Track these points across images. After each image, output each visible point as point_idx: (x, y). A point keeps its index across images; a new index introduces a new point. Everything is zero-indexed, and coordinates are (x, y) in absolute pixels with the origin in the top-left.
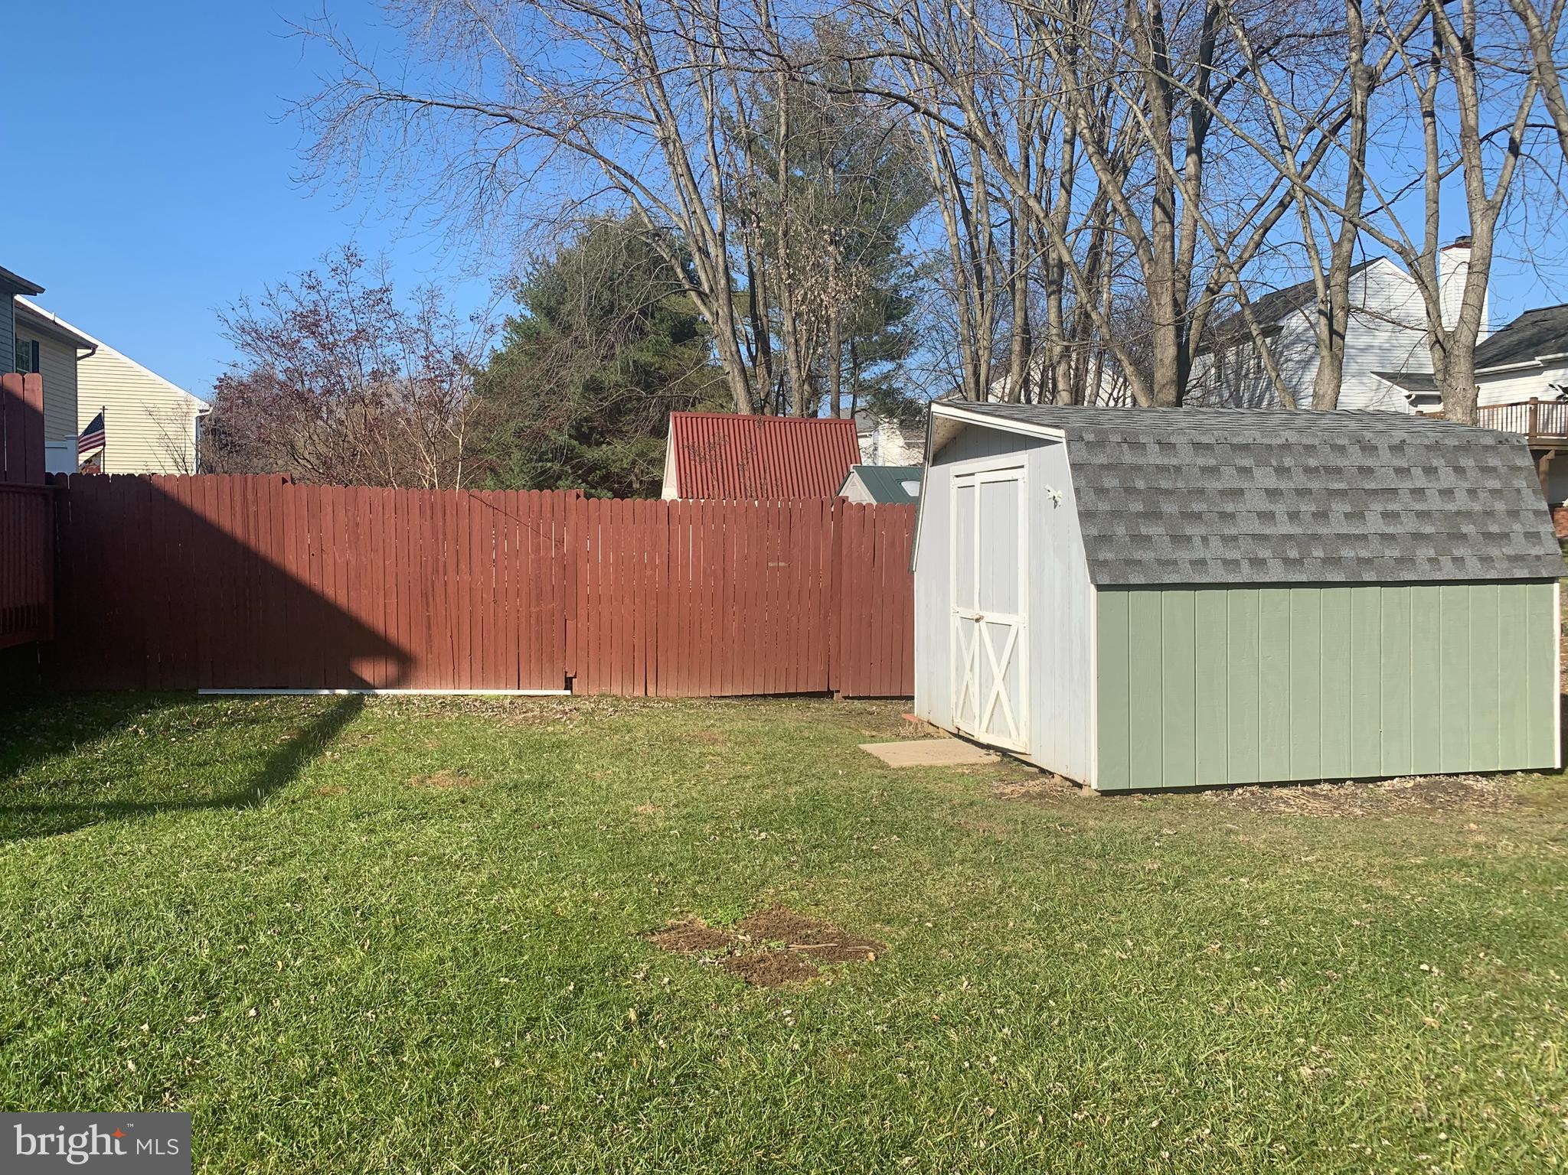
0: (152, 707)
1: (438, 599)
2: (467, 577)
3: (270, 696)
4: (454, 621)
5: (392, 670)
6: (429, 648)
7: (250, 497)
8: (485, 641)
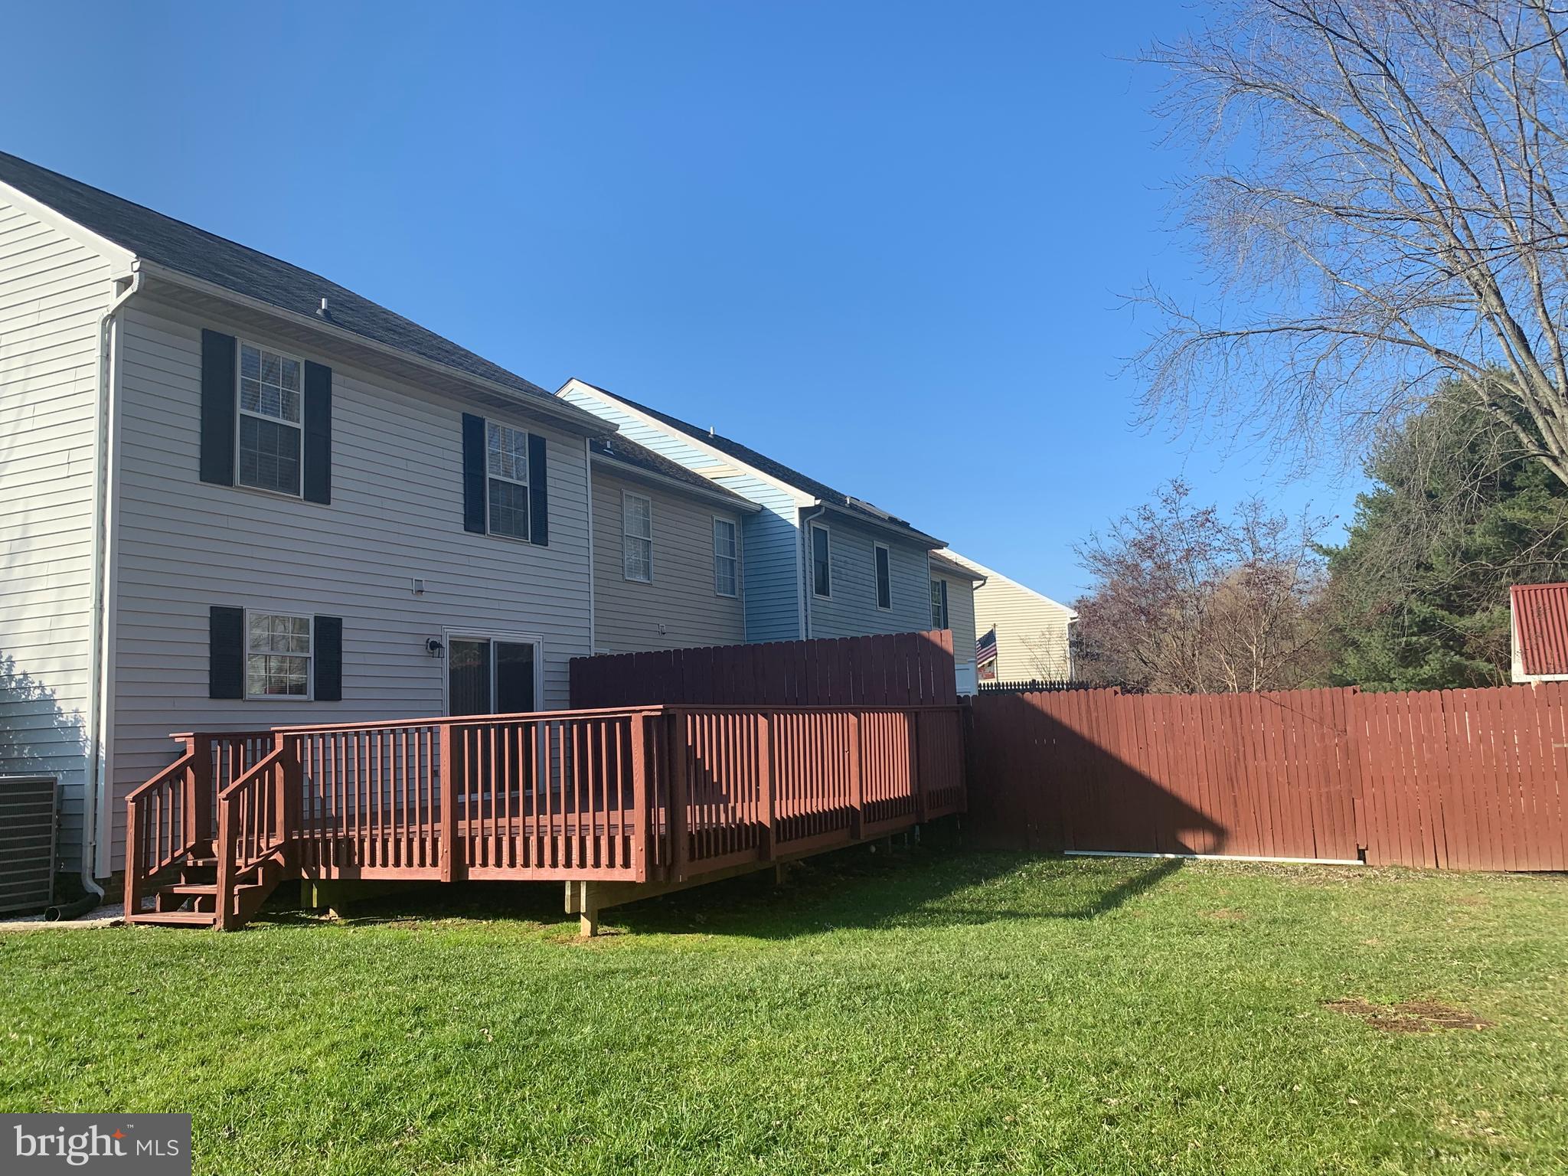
0: (1033, 861)
1: (1241, 782)
2: (1264, 763)
3: (1115, 857)
4: (1256, 800)
5: (1209, 840)
6: (1237, 822)
7: (1092, 706)
8: (1283, 818)
